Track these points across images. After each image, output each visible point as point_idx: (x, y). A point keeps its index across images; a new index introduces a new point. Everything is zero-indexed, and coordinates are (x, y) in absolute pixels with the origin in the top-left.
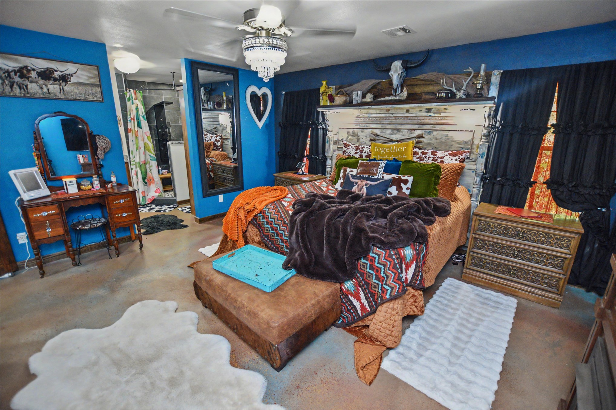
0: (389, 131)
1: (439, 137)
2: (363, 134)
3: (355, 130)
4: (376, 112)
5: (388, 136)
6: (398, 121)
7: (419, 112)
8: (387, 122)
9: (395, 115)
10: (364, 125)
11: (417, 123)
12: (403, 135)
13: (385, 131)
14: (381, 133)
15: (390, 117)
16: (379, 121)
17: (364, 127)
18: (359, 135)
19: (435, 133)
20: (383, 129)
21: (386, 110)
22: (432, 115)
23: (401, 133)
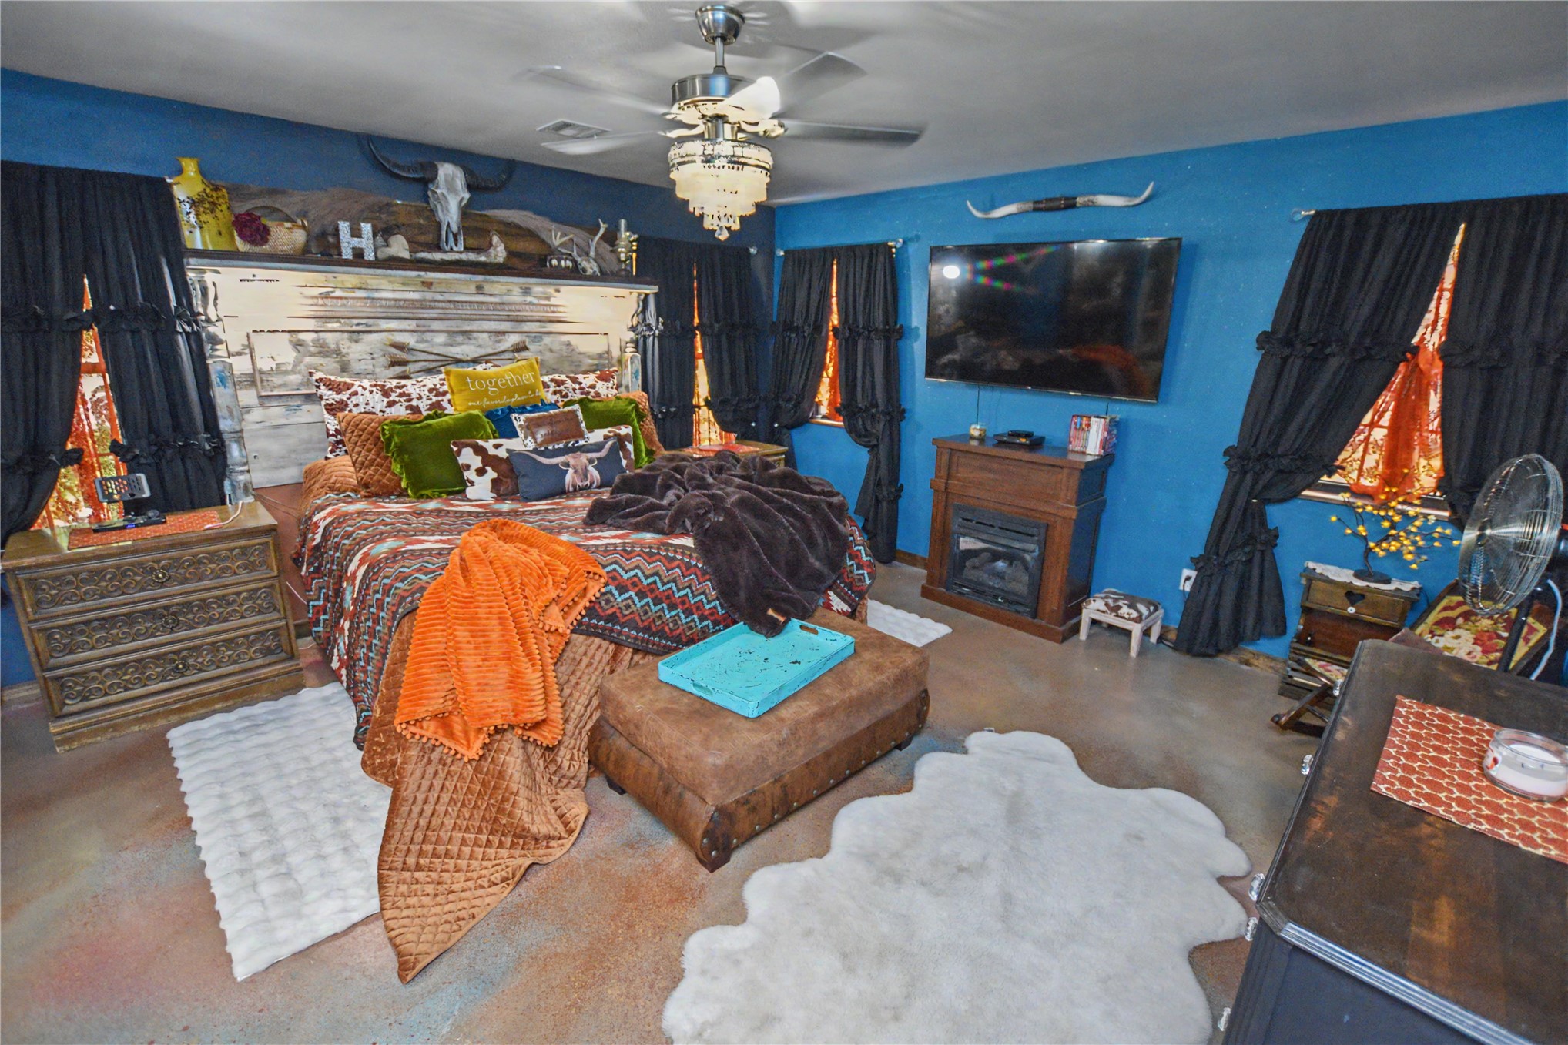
0: (441, 339)
1: (556, 347)
2: (356, 347)
3: (321, 335)
4: (389, 287)
5: (442, 350)
6: (460, 312)
7: (505, 294)
8: (433, 313)
9: (448, 297)
10: (356, 321)
11: (509, 319)
12: (480, 346)
13: (428, 336)
14: (417, 342)
15: (436, 301)
16: (402, 310)
17: (360, 328)
18: (344, 351)
19: (547, 340)
20: (424, 332)
21: (423, 283)
22: (535, 301)
23: (473, 342)
